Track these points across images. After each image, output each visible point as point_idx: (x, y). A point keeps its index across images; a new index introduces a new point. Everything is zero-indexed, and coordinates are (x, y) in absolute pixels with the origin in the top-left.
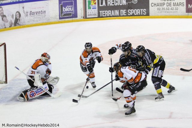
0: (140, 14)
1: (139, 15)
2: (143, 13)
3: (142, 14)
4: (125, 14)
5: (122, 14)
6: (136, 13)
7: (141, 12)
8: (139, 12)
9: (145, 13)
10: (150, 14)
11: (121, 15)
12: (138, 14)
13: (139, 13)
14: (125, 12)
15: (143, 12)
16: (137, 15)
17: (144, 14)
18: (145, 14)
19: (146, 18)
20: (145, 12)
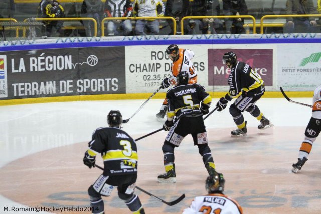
0: (104, 90)
1: (102, 93)
2: (110, 88)
3: (108, 90)
4: (70, 89)
5: (63, 90)
6: (94, 88)
7: (105, 85)
8: (103, 86)
9: (115, 88)
10: (127, 91)
11: (61, 92)
12: (99, 90)
13: (101, 88)
14: (69, 86)
15: (111, 86)
16: (97, 93)
17: (113, 89)
18: (117, 90)
19: (118, 99)
20: (117, 86)
